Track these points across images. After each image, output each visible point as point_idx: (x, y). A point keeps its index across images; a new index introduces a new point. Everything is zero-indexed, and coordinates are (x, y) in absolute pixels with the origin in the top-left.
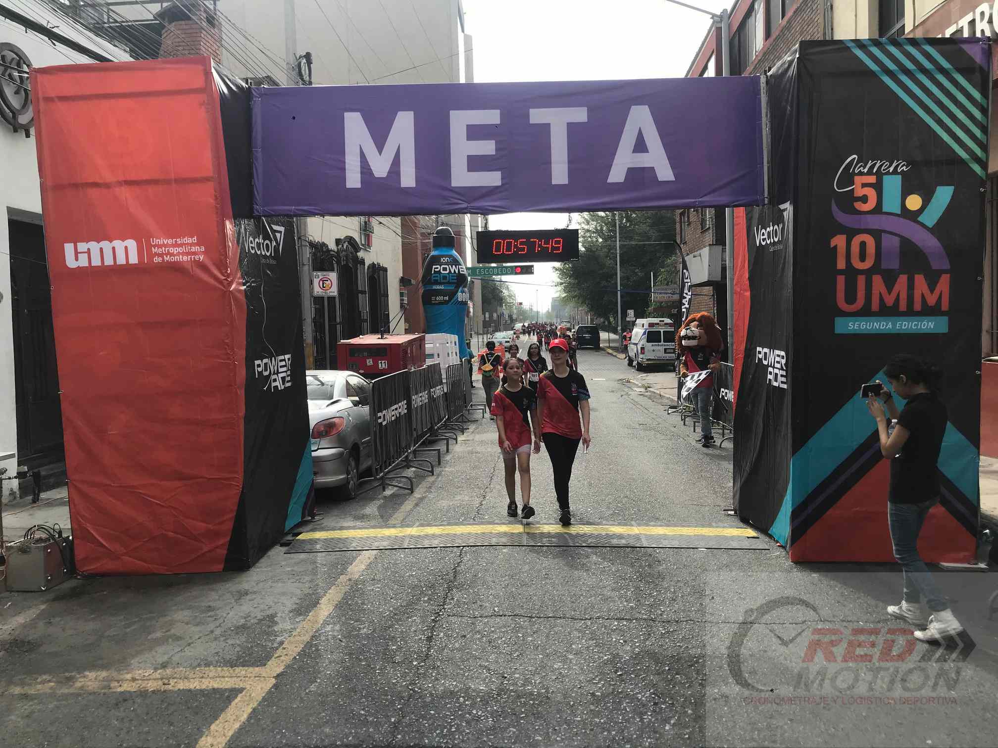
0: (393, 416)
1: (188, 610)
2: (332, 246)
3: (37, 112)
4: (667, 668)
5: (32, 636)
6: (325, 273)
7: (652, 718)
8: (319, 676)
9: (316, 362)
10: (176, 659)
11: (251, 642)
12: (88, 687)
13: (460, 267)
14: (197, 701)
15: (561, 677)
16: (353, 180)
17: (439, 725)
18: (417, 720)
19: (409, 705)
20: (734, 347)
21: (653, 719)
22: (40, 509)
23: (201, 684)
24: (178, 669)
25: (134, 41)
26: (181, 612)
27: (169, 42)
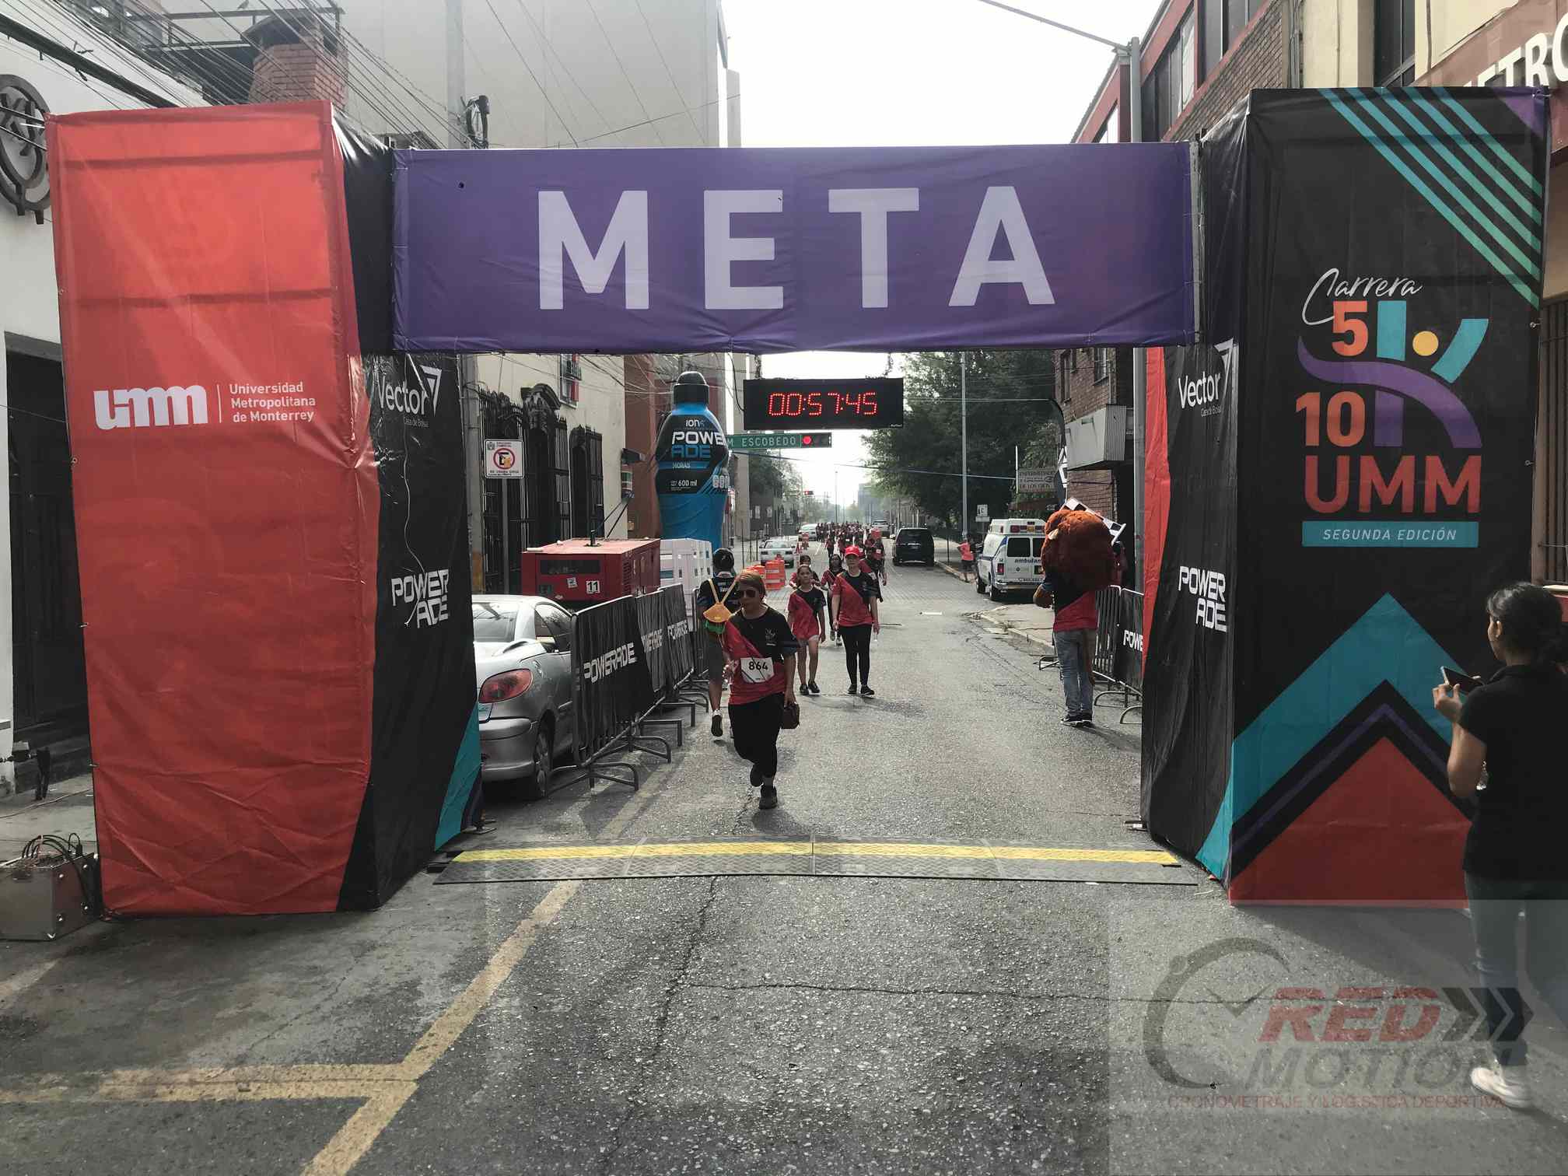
0: (608, 667)
1: (280, 974)
2: (516, 399)
3: (56, 183)
4: (1035, 1071)
5: (35, 1010)
6: (503, 442)
7: (1011, 1149)
8: (487, 1079)
9: (487, 581)
10: (261, 1049)
11: (380, 1024)
12: (121, 1092)
13: (716, 434)
14: (292, 1117)
15: (868, 1084)
16: (551, 297)
17: (676, 1159)
18: (641, 1150)
19: (628, 1127)
20: (1145, 567)
21: (1013, 1152)
22: (46, 810)
23: (299, 1091)
24: (263, 1067)
25: (212, 76)
26: (268, 976)
27: (265, 77)
